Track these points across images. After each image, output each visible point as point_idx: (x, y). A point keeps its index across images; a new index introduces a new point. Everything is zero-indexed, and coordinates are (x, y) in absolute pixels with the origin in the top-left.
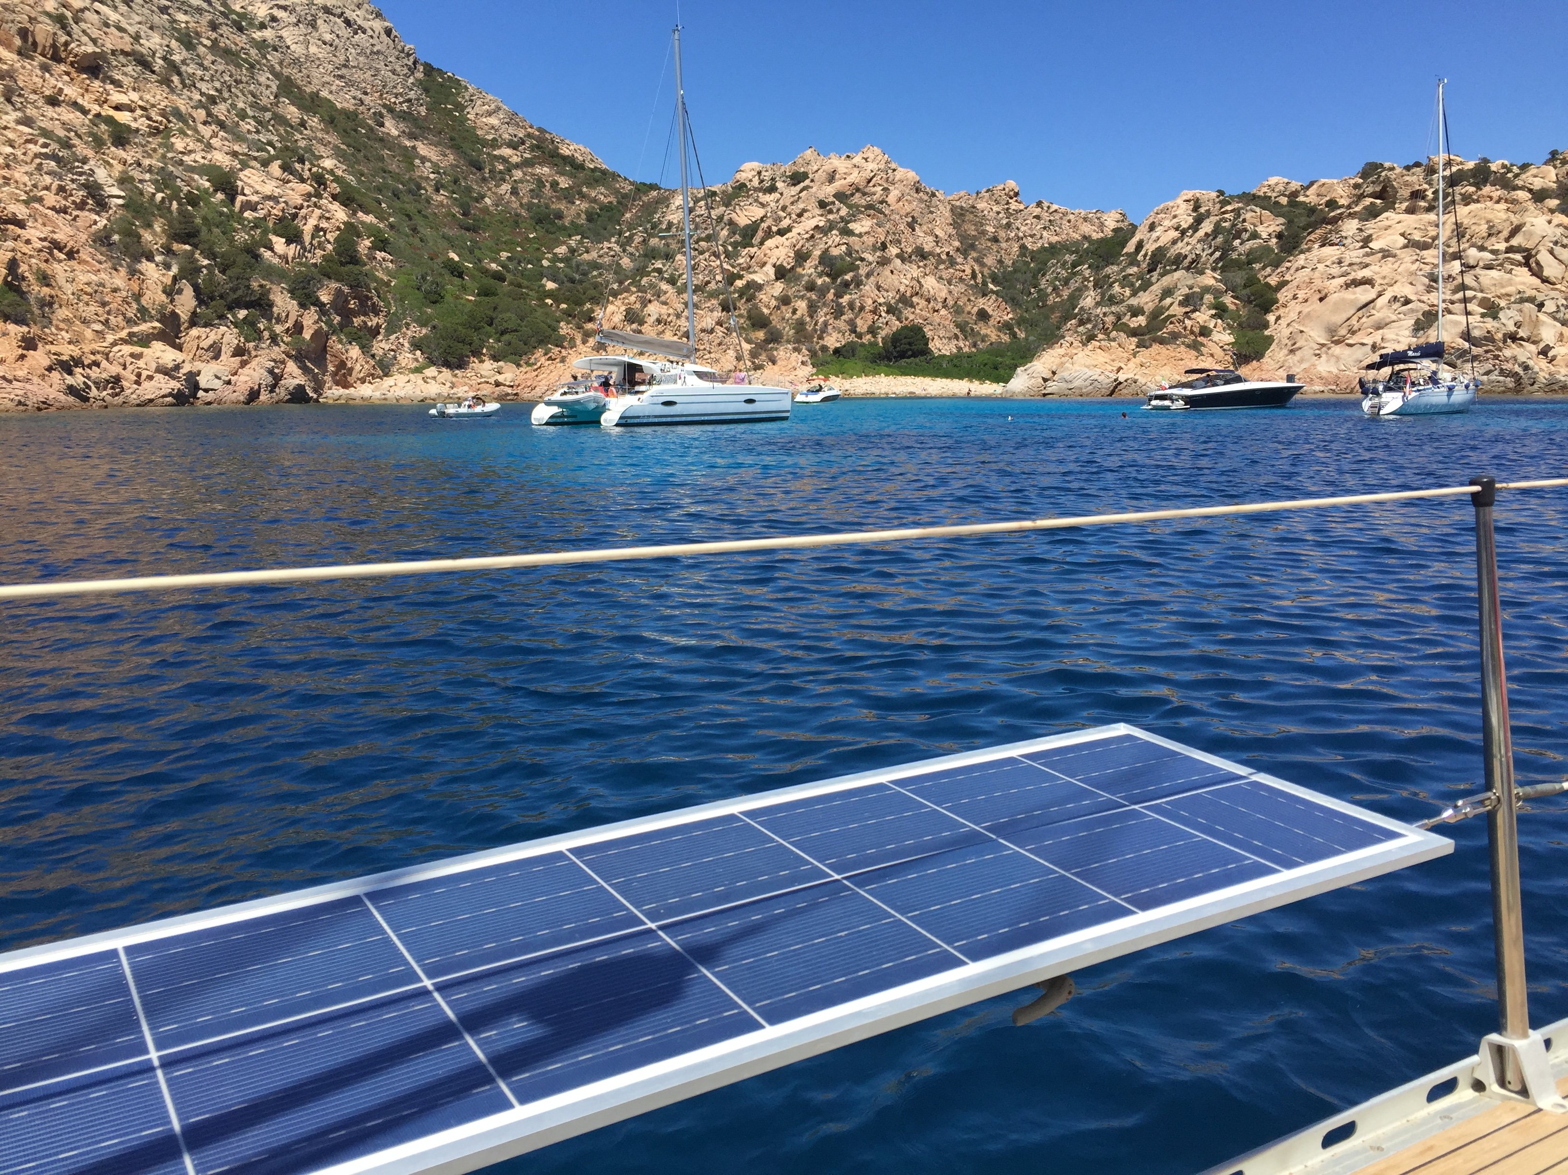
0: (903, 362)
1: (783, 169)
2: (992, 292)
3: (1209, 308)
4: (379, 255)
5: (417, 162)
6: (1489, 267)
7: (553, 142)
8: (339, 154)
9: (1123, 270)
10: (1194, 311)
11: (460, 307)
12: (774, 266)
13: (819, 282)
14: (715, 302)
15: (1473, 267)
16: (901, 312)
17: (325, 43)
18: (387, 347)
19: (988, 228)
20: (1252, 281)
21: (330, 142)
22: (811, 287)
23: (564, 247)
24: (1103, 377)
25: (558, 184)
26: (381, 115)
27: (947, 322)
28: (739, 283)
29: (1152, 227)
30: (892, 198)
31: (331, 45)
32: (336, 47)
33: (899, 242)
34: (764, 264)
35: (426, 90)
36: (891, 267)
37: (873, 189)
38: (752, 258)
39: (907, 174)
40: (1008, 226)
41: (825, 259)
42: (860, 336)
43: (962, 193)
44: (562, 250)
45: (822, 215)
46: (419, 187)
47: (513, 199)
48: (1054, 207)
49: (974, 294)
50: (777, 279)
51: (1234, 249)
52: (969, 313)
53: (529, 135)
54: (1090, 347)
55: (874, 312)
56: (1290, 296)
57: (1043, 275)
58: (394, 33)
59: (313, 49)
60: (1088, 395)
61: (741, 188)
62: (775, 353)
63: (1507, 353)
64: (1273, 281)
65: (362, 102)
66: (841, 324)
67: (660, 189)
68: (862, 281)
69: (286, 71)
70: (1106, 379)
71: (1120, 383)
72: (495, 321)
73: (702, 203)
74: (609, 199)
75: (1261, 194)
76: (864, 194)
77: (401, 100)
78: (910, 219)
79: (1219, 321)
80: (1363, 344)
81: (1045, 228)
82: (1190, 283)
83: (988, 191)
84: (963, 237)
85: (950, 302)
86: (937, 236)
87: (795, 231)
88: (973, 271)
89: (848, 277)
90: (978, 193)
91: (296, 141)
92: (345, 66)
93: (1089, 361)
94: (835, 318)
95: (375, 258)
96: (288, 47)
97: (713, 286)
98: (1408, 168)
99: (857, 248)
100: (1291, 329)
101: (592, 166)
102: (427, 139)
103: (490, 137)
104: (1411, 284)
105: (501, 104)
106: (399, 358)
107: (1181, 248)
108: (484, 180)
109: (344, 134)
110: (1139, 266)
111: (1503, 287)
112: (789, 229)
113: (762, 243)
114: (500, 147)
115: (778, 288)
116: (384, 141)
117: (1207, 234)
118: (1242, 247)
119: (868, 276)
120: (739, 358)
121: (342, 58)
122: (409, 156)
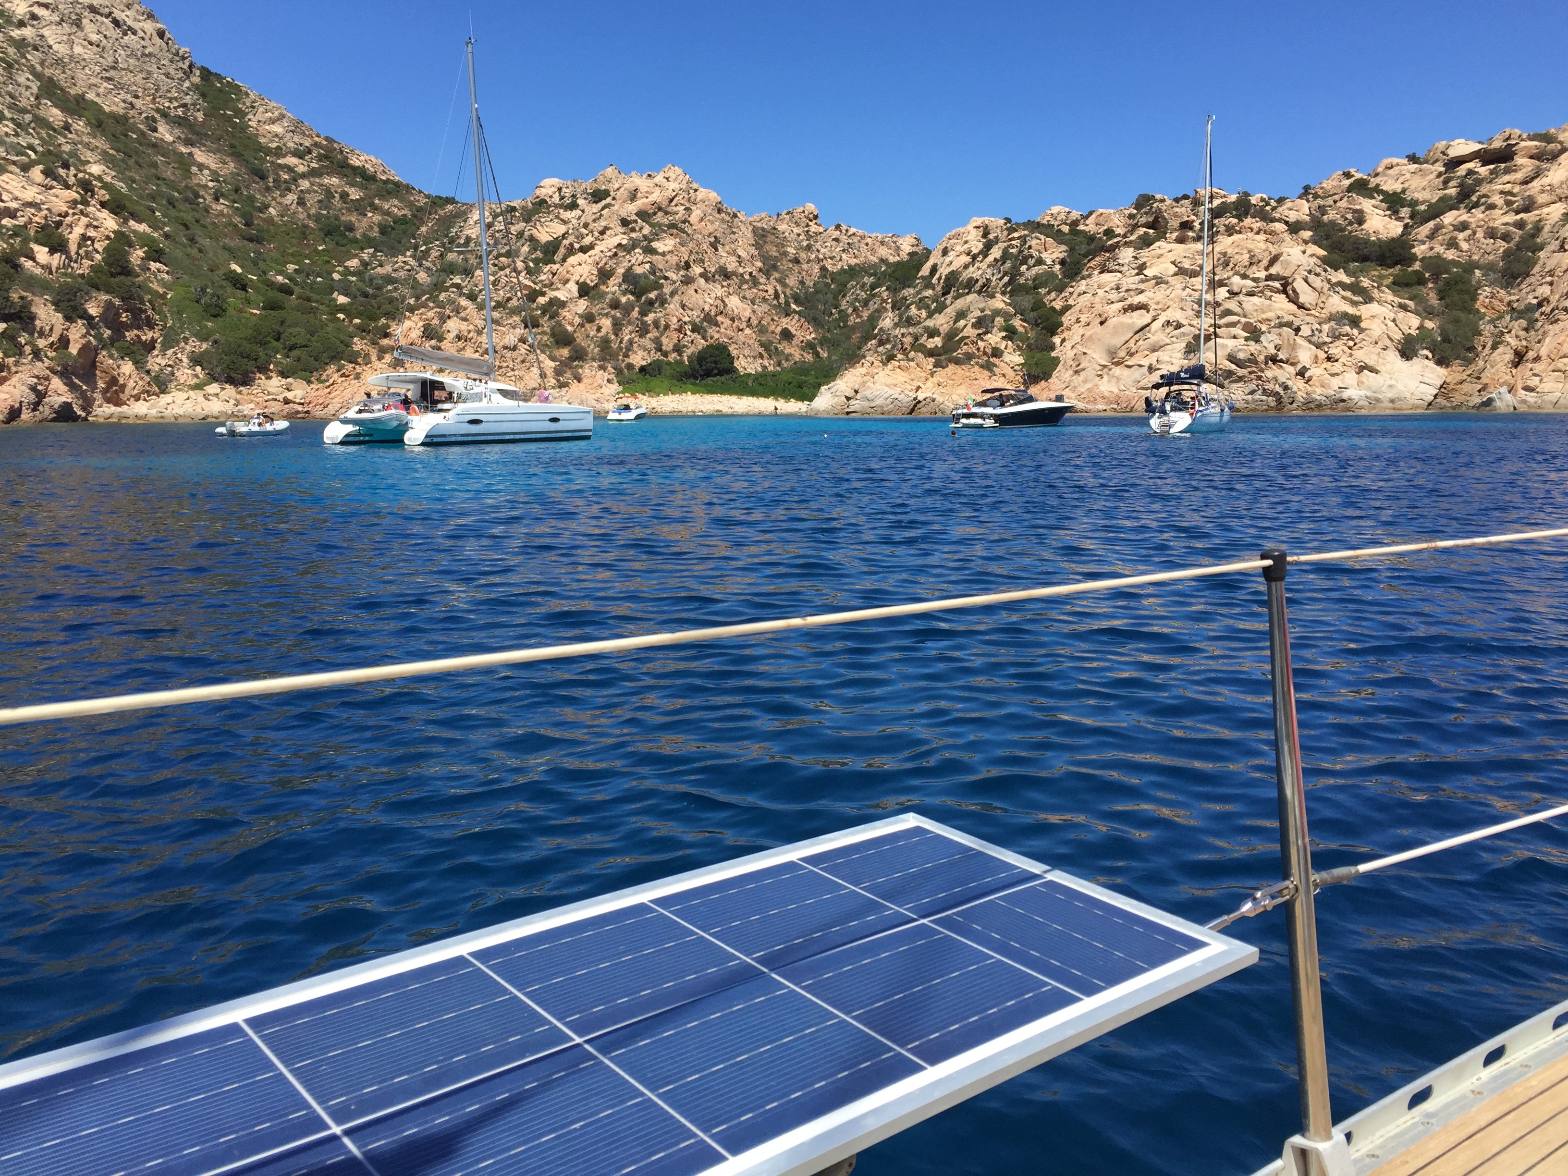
0: (709, 380)
1: (583, 186)
2: (795, 312)
3: (1000, 330)
4: (154, 266)
5: (194, 169)
6: (1251, 294)
7: (342, 152)
8: (106, 159)
9: (919, 293)
10: (986, 333)
11: (243, 321)
12: (577, 283)
13: (624, 300)
14: (517, 319)
15: (1237, 294)
16: (706, 331)
17: (91, 44)
18: (163, 363)
19: (789, 249)
20: (1038, 305)
21: (97, 147)
22: (615, 305)
23: (356, 260)
24: (903, 396)
25: (348, 195)
26: (154, 120)
27: (752, 341)
28: (542, 300)
29: (945, 252)
30: (694, 218)
31: (98, 46)
32: (104, 48)
33: (703, 261)
34: (567, 281)
35: (203, 95)
36: (695, 286)
37: (675, 209)
38: (554, 274)
39: (708, 195)
40: (809, 248)
41: (629, 277)
42: (665, 354)
43: (763, 215)
44: (354, 263)
45: (624, 233)
46: (197, 196)
47: (300, 209)
48: (852, 230)
49: (777, 314)
50: (581, 296)
51: (1021, 275)
52: (773, 332)
53: (316, 144)
54: (890, 366)
55: (679, 330)
56: (1074, 320)
57: (844, 296)
58: (167, 35)
59: (78, 50)
60: (889, 413)
61: (541, 204)
62: (580, 371)
63: (1269, 374)
64: (1058, 305)
65: (132, 106)
66: (647, 342)
67: (457, 203)
68: (666, 300)
69: (48, 72)
70: (906, 398)
71: (919, 402)
72: (282, 336)
73: (501, 218)
74: (403, 212)
75: (1045, 222)
76: (666, 213)
77: (176, 104)
78: (712, 240)
79: (1010, 343)
80: (1140, 366)
81: (844, 251)
82: (981, 306)
83: (788, 213)
84: (765, 258)
85: (754, 322)
86: (739, 257)
87: (597, 249)
88: (776, 291)
89: (652, 295)
90: (778, 215)
91: (60, 145)
92: (114, 68)
93: (890, 381)
94: (641, 336)
95: (149, 269)
96: (50, 47)
97: (514, 302)
98: (1177, 200)
99: (660, 267)
100: (1075, 351)
101: (384, 178)
102: (205, 146)
103: (274, 145)
104: (1182, 309)
105: (285, 112)
106: (177, 374)
107: (973, 272)
108: (268, 189)
109: (113, 138)
110: (934, 289)
111: (1264, 312)
112: (591, 247)
113: (564, 260)
114: (284, 156)
115: (582, 305)
116: (158, 146)
117: (995, 259)
118: (1028, 273)
119: (673, 294)
120: (543, 376)
121: (111, 59)
122: (185, 163)
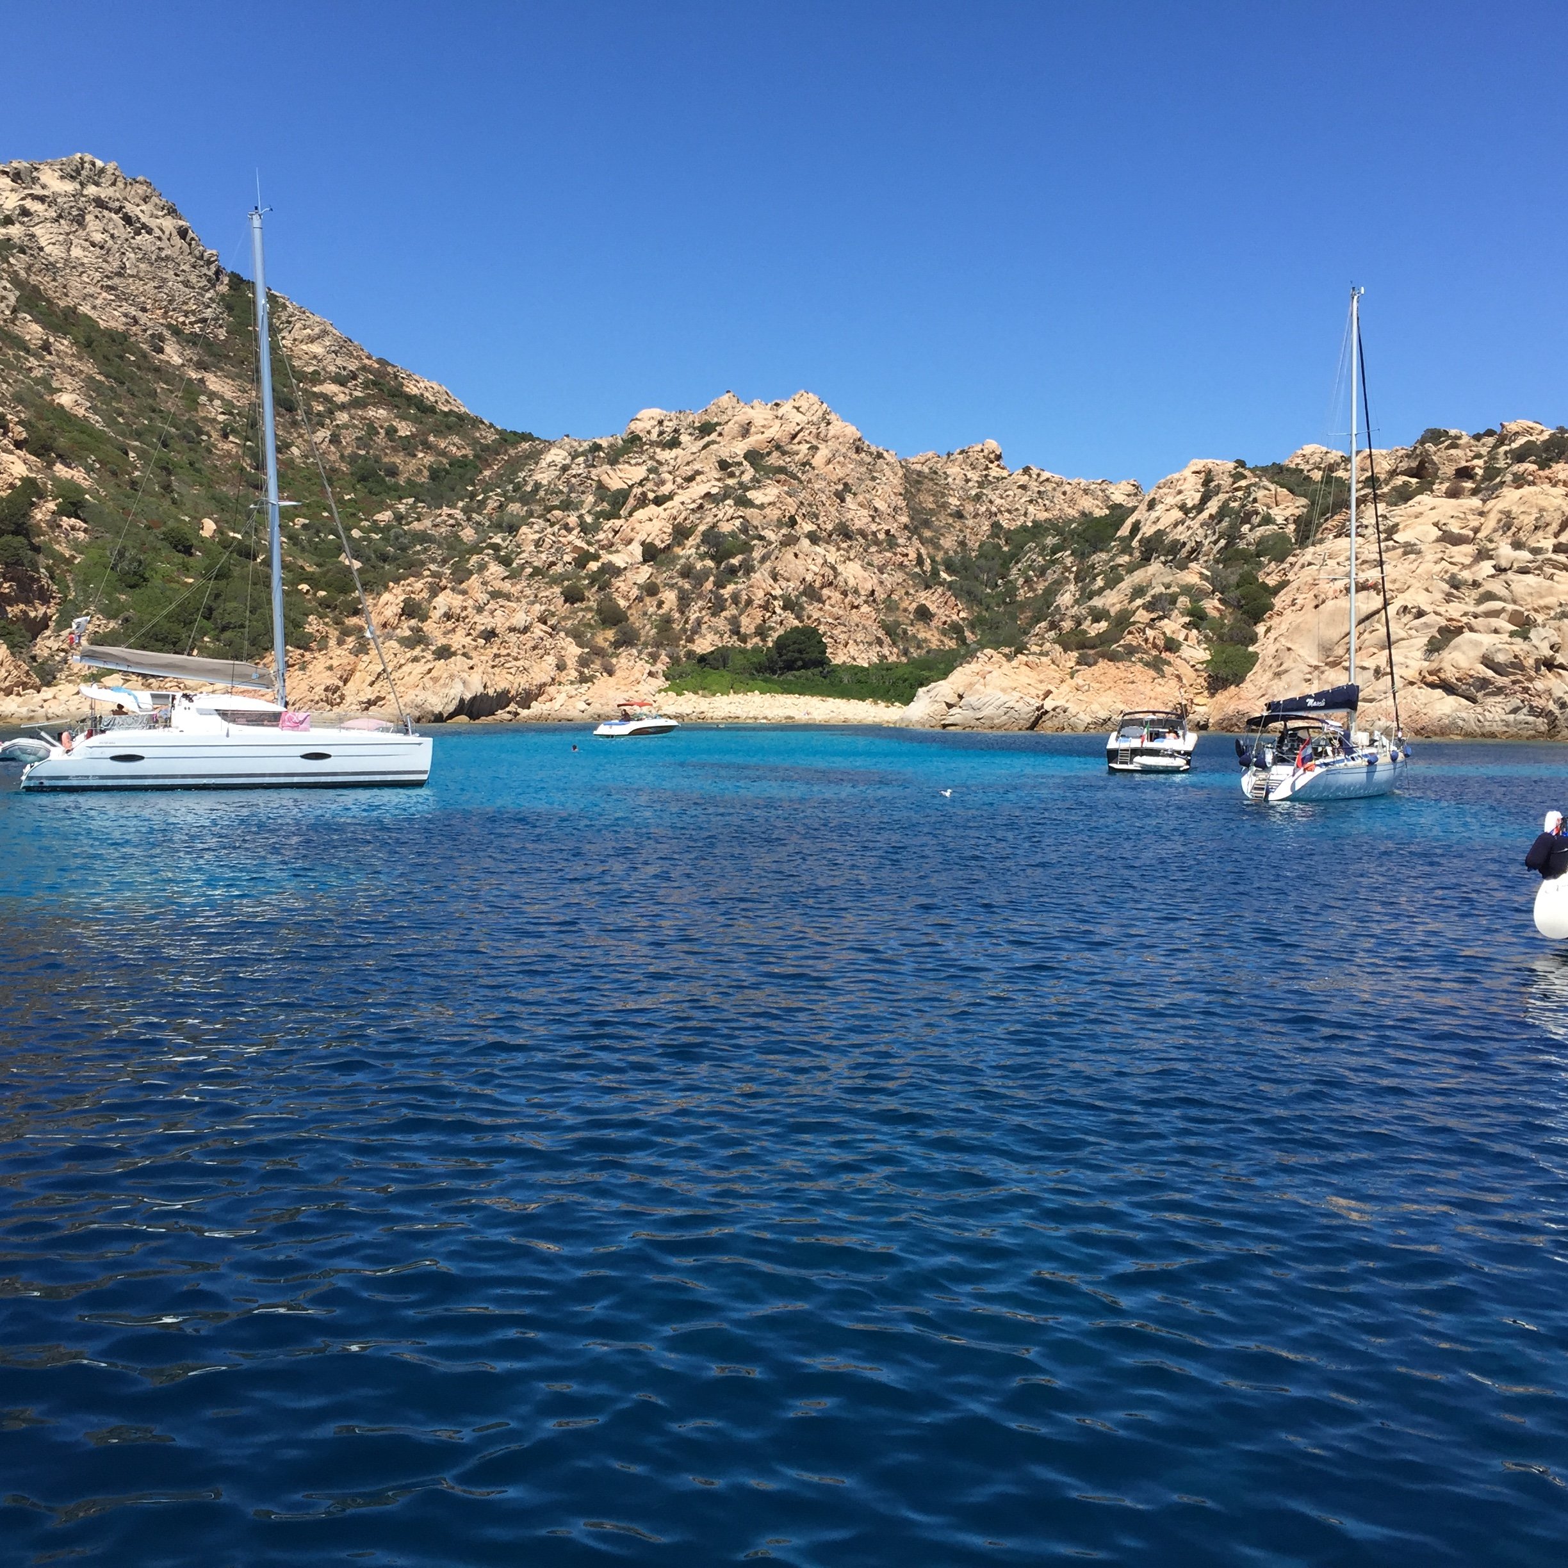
0: (790, 676)
1: (690, 419)
2: (942, 583)
3: (1183, 614)
4: (66, 522)
5: (203, 399)
6: (1524, 571)
7: (396, 377)
8: (91, 387)
9: (1112, 559)
10: (1160, 618)
11: (168, 593)
12: (643, 544)
13: (699, 565)
14: (557, 590)
15: (1505, 570)
16: (802, 608)
17: (93, 245)
18: (55, 647)
19: (951, 500)
20: (1248, 580)
21: (81, 371)
22: (687, 572)
23: (389, 513)
24: (1021, 703)
25: (396, 431)
26: (161, 338)
27: (870, 622)
28: (593, 566)
29: (1151, 505)
30: (818, 460)
31: (102, 248)
32: (109, 250)
33: (816, 516)
34: (630, 542)
35: (230, 308)
36: (796, 549)
37: (796, 448)
38: (616, 532)
39: (843, 429)
40: (978, 498)
41: (712, 537)
42: (744, 639)
43: (930, 454)
44: (385, 517)
45: (719, 480)
46: (200, 432)
47: (333, 448)
48: (1046, 475)
49: (914, 586)
50: (645, 561)
51: (1242, 537)
52: (905, 610)
53: (364, 368)
54: (1015, 663)
55: (765, 607)
56: (1288, 601)
57: (1017, 563)
58: (191, 234)
59: (76, 252)
60: (1000, 727)
61: (634, 440)
62: (614, 661)
63: (1539, 685)
64: (1271, 581)
65: (136, 321)
66: (720, 622)
67: (533, 439)
68: (753, 567)
69: (34, 279)
70: (1026, 708)
71: (1047, 712)
72: (215, 613)
73: (581, 459)
74: (464, 452)
75: (1293, 466)
76: (784, 453)
77: (193, 319)
78: (840, 487)
79: (1195, 631)
80: (1364, 668)
81: (1031, 501)
82: (1167, 580)
83: (962, 452)
84: (915, 511)
85: (881, 595)
86: (876, 510)
87: (676, 501)
88: (919, 556)
89: (735, 561)
90: (949, 455)
91: (30, 369)
92: (119, 274)
93: (1006, 683)
94: (714, 615)
95: (60, 526)
96: (41, 249)
97: (559, 569)
98: (1477, 437)
99: (755, 523)
100: (1278, 645)
101: (446, 409)
102: (222, 370)
103: (310, 369)
104: (1427, 590)
105: (330, 328)
106: (71, 660)
107: (1180, 533)
108: (295, 424)
109: (104, 363)
110: (1131, 555)
111: (1541, 597)
112: (670, 497)
113: (630, 514)
114: (322, 383)
115: (645, 572)
116: (160, 372)
117: (1211, 516)
118: (1251, 534)
119: (764, 559)
120: (561, 667)
121: (116, 264)
122: (193, 392)
